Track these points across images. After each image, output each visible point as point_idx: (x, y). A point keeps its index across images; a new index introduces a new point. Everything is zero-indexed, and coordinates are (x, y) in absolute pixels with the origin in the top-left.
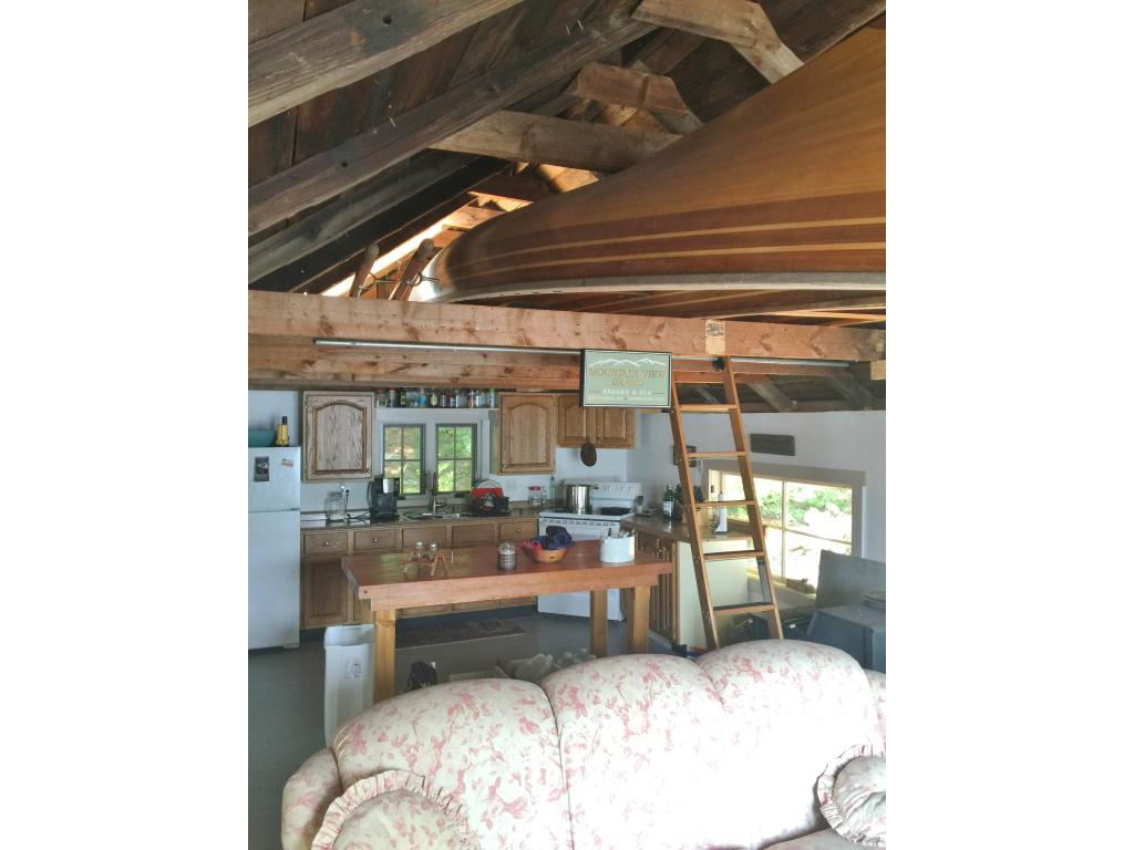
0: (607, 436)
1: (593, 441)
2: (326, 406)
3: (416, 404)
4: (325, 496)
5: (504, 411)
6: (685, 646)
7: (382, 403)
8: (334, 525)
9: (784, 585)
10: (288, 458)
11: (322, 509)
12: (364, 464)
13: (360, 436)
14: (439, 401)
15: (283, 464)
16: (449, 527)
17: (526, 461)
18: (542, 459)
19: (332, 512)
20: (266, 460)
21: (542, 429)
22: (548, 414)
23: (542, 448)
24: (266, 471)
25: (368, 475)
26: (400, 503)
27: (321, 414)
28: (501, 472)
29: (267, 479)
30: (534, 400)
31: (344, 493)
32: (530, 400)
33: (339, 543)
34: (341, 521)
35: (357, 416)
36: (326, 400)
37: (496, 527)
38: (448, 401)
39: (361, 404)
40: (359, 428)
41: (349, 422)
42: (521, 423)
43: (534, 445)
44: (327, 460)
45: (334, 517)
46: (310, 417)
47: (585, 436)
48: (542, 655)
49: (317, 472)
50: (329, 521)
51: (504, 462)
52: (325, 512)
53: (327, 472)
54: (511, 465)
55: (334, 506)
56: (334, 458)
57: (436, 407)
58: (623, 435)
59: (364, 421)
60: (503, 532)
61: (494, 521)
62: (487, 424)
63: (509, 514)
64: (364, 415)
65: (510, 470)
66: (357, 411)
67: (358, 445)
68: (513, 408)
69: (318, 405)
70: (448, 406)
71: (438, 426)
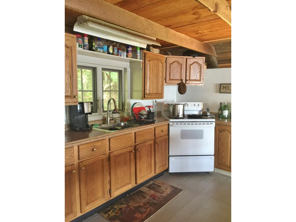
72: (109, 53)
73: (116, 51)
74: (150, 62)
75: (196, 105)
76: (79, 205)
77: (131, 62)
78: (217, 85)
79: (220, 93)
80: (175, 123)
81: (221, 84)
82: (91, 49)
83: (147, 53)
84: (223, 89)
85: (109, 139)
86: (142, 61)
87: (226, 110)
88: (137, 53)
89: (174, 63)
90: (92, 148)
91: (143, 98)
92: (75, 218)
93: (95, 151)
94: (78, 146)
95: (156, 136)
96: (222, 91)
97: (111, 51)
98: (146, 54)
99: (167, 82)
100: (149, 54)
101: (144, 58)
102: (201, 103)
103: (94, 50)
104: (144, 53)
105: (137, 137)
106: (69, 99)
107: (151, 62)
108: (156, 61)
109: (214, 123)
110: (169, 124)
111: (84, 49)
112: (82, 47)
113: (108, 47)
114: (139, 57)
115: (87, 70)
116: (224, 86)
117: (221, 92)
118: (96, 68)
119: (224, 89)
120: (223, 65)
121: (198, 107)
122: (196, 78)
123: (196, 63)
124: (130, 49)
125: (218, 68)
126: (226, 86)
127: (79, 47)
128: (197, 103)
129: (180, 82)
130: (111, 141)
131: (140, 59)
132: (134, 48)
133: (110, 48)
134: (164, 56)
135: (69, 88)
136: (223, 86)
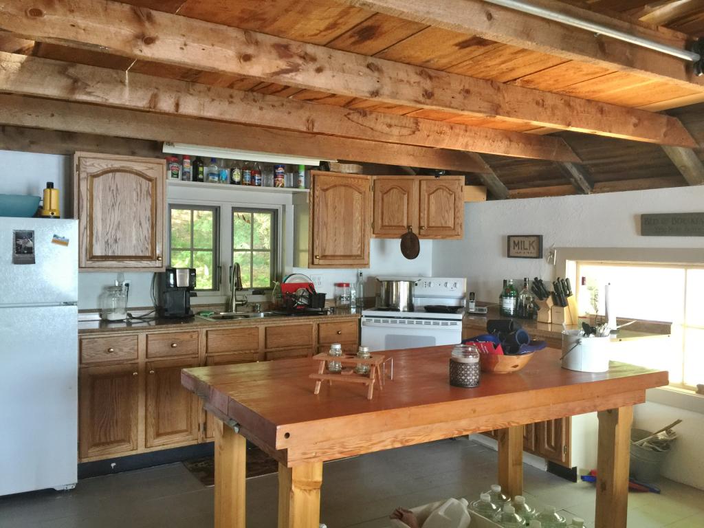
0: (432, 224)
1: (415, 231)
2: (105, 172)
3: (216, 179)
4: (99, 291)
5: (317, 193)
6: (575, 469)
7: (175, 175)
8: (113, 326)
9: (694, 392)
10: (61, 235)
11: (95, 307)
12: (154, 249)
13: (149, 213)
14: (243, 176)
15: (54, 241)
16: (262, 328)
17: (340, 252)
18: (356, 252)
19: (111, 311)
20: (30, 235)
21: (357, 215)
22: (364, 199)
23: (356, 239)
24: (30, 251)
25: (158, 264)
26: (193, 301)
27: (98, 182)
28: (312, 264)
29: (33, 261)
30: (350, 181)
31: (124, 287)
32: (345, 182)
33: (126, 349)
34: (121, 321)
35: (144, 188)
36: (105, 165)
37: (315, 327)
38: (253, 178)
39: (150, 174)
40: (148, 204)
41: (135, 194)
42: (335, 208)
43: (349, 234)
44: (107, 243)
45: (113, 317)
46: (84, 186)
47: (405, 224)
48: (454, 501)
49: (93, 258)
50: (105, 322)
51: (316, 253)
52: (100, 311)
53: (105, 258)
54: (324, 257)
55: (113, 303)
56: (116, 241)
57: (239, 183)
58: (451, 224)
59: (153, 195)
60: (322, 334)
61: (312, 321)
62: (290, 209)
63: (325, 313)
64: (155, 187)
65: (321, 262)
66: (144, 180)
67: (147, 225)
68: (327, 190)
69: (94, 170)
70: (252, 184)
71: (235, 209)
72: (233, 182)
73: (248, 177)
74: (328, 192)
75: (448, 285)
76: (144, 433)
77: (294, 193)
78: (503, 237)
79: (509, 256)
80: (373, 319)
81: (509, 237)
82: (196, 179)
83: (319, 175)
84: (514, 248)
85: (207, 331)
86: (308, 190)
87: (510, 297)
88: (299, 176)
89: (392, 191)
90: (170, 342)
91: (311, 266)
92: (134, 453)
93: (175, 347)
94: (147, 335)
95: (321, 341)
96: (513, 252)
97: (237, 178)
98: (316, 177)
99: (376, 232)
100: (322, 177)
101: (312, 186)
102: (462, 279)
103: (202, 180)
104: (312, 175)
105: (268, 337)
106: (149, 262)
107: (330, 192)
108: (343, 189)
109: (460, 324)
110: (360, 320)
111: (183, 179)
112: (178, 177)
113: (232, 171)
114: (303, 184)
115: (185, 211)
116: (516, 240)
117: (511, 255)
118: (220, 207)
119: (516, 248)
120: (516, 191)
121: (454, 289)
122: (443, 222)
123: (441, 190)
124: (280, 170)
125: (507, 198)
126: (518, 242)
127: (172, 176)
128: (451, 281)
129: (406, 231)
130: (210, 336)
131: (306, 188)
132: (293, 169)
133: (235, 173)
134: (369, 177)
135: (148, 244)
136: (514, 242)
